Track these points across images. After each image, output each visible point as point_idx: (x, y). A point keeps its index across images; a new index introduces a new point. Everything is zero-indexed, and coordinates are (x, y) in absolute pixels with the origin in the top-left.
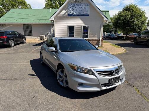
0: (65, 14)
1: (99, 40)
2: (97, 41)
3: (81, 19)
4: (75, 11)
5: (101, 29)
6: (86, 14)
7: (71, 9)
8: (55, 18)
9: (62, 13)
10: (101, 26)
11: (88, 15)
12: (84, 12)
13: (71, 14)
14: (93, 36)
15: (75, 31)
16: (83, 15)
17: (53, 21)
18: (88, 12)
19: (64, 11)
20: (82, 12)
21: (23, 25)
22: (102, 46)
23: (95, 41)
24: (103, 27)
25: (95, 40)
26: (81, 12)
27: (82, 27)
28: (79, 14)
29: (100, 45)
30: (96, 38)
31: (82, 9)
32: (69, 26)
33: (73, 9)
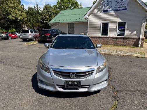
0: (99, 10)
1: (139, 38)
2: (136, 40)
3: (116, 14)
4: (110, 6)
5: (143, 25)
6: (124, 8)
7: (106, 4)
8: (89, 16)
9: (97, 10)
10: (143, 21)
11: (126, 9)
12: (121, 6)
13: (105, 10)
14: (131, 34)
15: (109, 28)
16: (119, 10)
17: (88, 18)
18: (126, 5)
19: (98, 8)
20: (119, 6)
21: (68, 24)
22: (142, 46)
23: (132, 40)
24: (145, 22)
25: (134, 39)
26: (117, 7)
27: (117, 24)
28: (115, 9)
29: (139, 45)
30: (135, 37)
31: (119, 3)
32: (102, 23)
33: (108, 4)
